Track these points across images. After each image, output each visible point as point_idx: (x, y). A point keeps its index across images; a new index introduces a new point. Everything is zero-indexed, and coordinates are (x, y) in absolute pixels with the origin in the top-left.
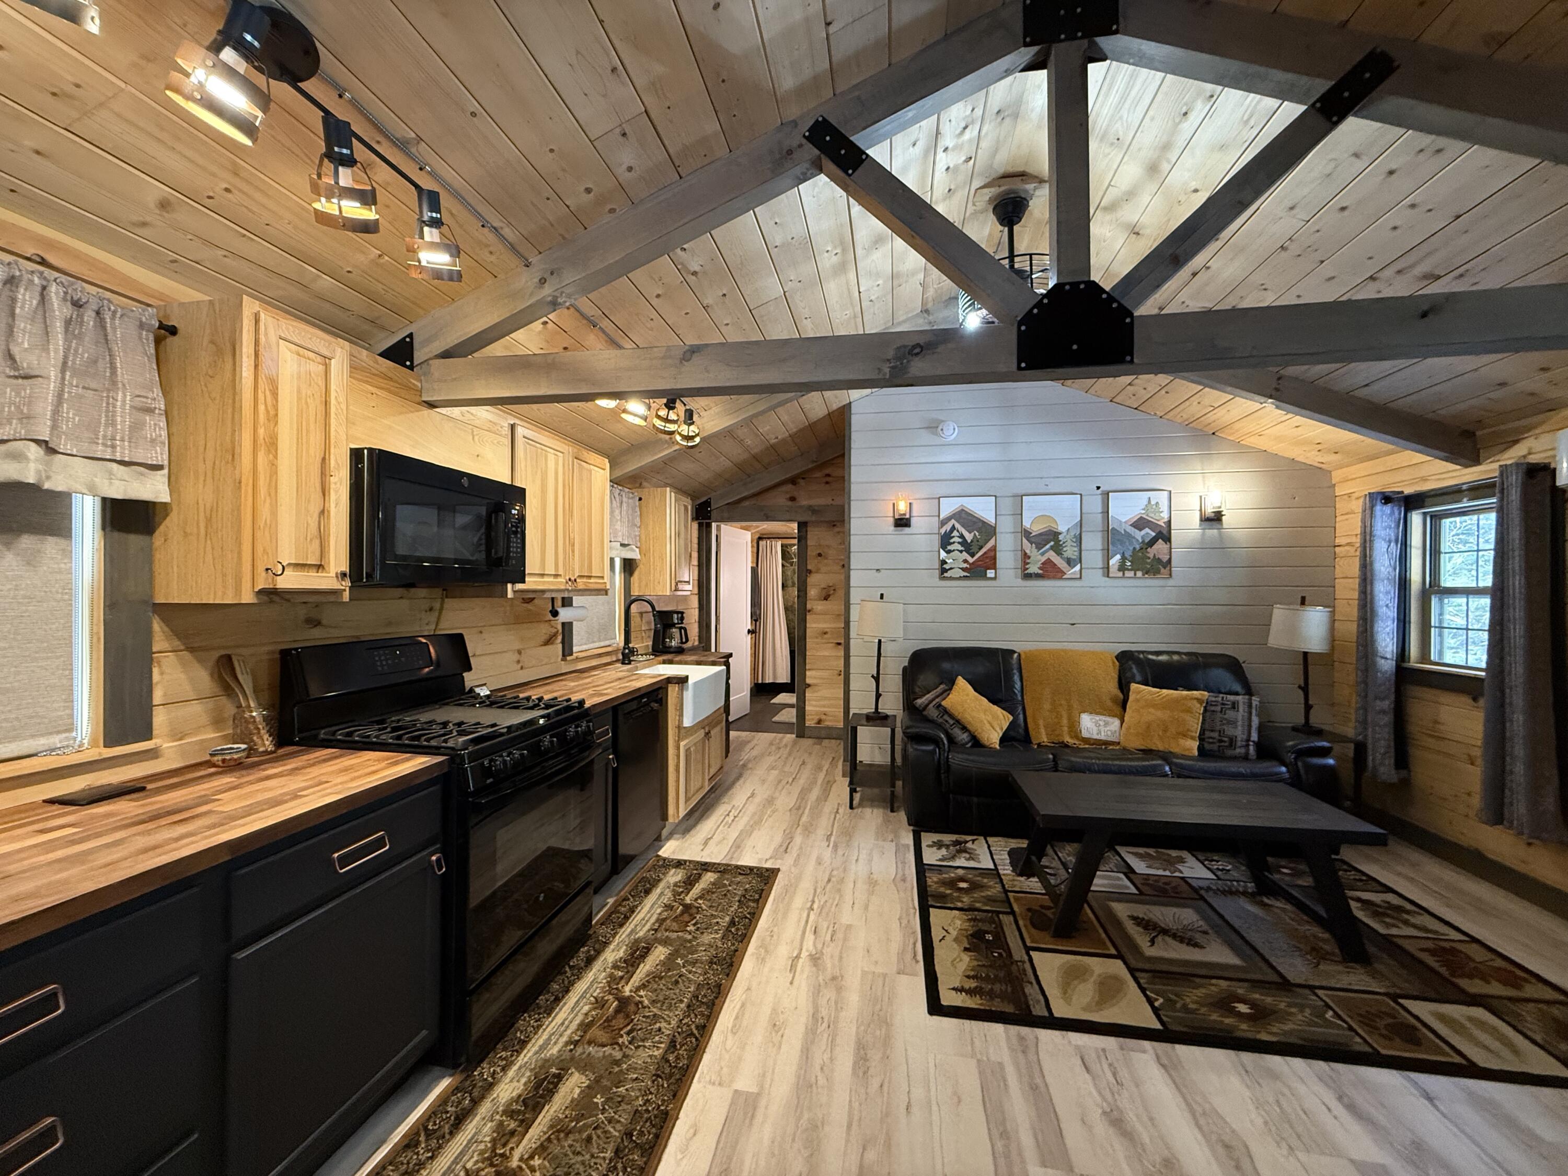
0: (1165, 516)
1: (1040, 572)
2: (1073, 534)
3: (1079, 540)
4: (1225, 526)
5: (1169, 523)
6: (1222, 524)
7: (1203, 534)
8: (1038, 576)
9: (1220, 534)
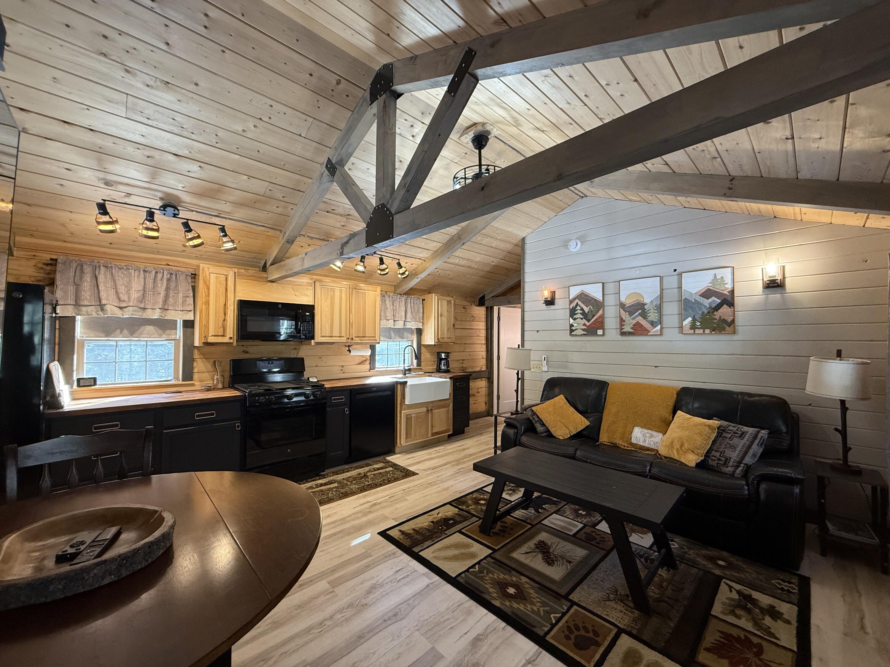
0: (729, 286)
1: (632, 330)
2: (654, 304)
3: (659, 308)
4: (788, 291)
5: (732, 292)
6: (785, 289)
7: (767, 299)
8: (630, 334)
9: (783, 297)
